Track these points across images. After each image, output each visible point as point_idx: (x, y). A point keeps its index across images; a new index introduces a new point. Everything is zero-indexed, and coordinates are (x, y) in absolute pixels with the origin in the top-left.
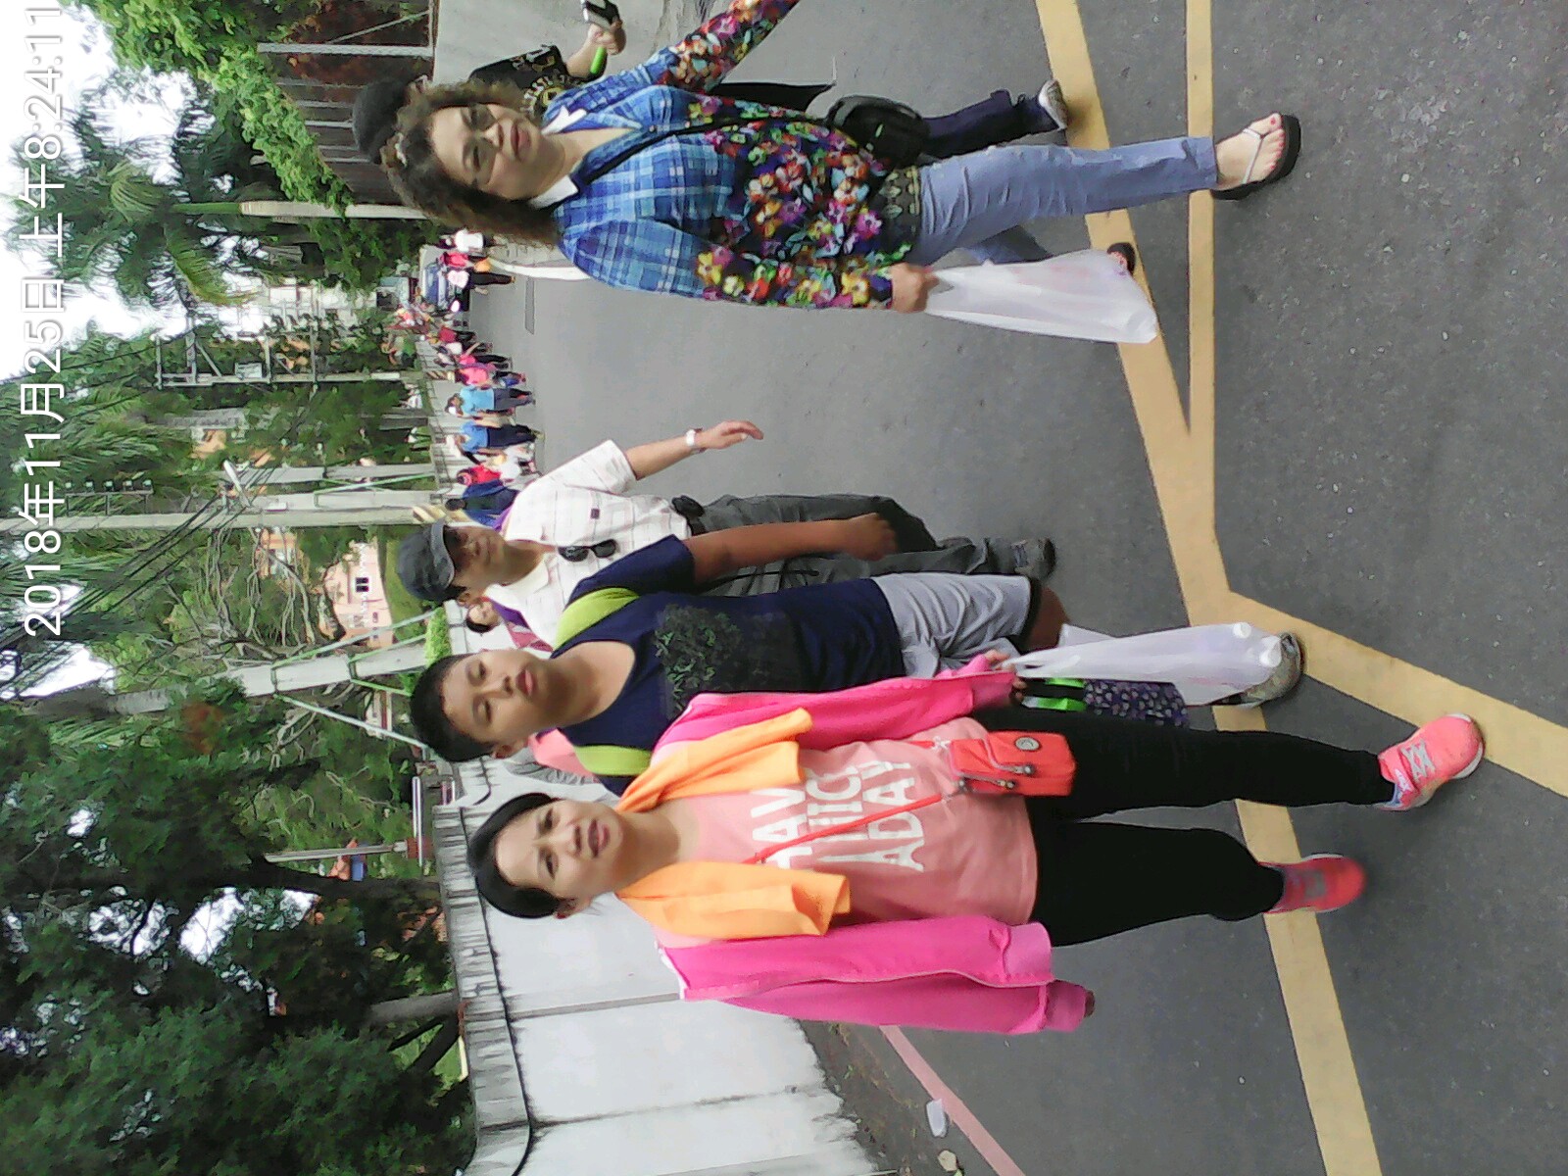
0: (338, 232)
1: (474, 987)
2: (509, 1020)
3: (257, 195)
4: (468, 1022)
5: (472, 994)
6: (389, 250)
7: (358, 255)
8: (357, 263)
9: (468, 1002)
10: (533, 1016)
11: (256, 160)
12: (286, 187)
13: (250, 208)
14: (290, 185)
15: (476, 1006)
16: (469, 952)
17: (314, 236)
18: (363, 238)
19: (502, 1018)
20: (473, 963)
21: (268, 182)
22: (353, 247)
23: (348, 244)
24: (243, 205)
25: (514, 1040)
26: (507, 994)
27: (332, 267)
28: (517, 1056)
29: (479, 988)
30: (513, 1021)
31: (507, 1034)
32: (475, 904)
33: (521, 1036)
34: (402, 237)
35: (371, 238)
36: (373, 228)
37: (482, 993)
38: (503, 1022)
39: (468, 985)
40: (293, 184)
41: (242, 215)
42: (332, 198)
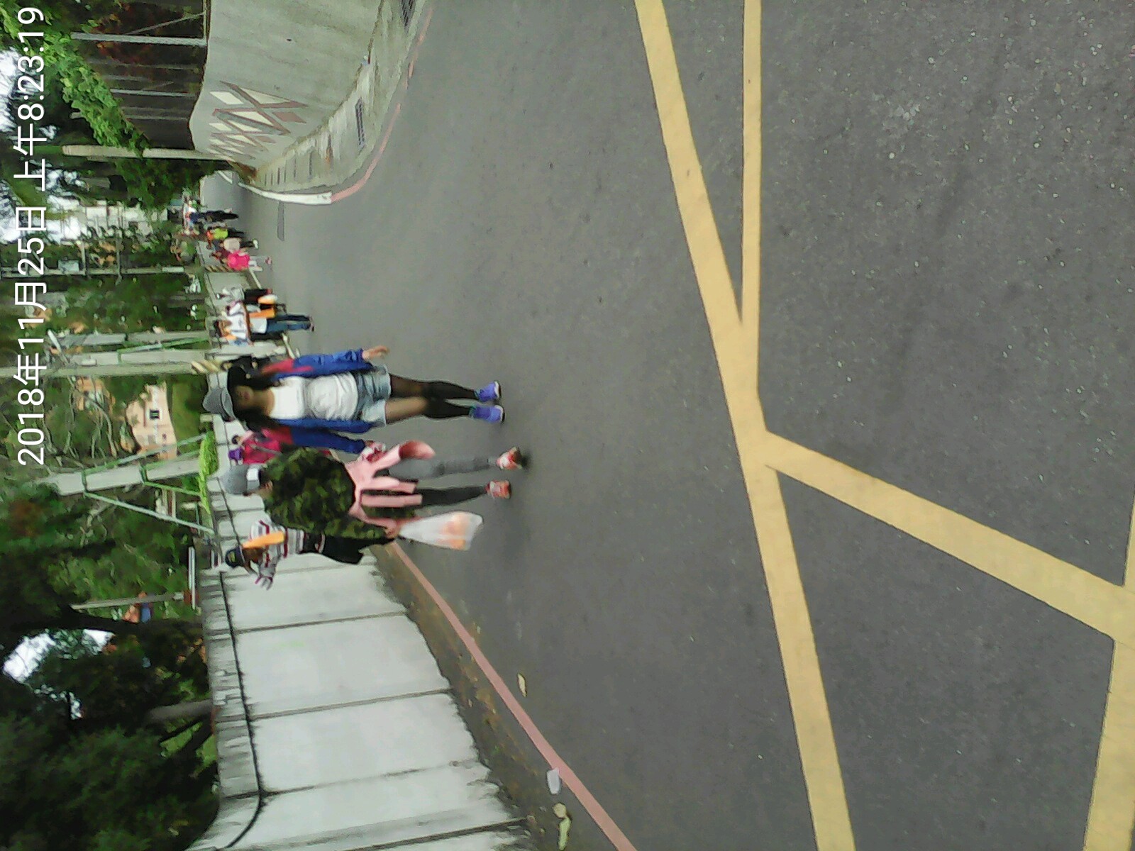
0: (137, 168)
1: (224, 698)
2: (249, 720)
3: (75, 141)
4: (218, 722)
5: (223, 703)
6: (176, 181)
7: (153, 184)
8: (151, 190)
9: (220, 708)
10: (267, 717)
11: (74, 115)
12: (98, 135)
13: (69, 150)
14: (100, 134)
15: (227, 711)
16: (222, 673)
17: (120, 171)
18: (157, 172)
19: (243, 719)
20: (224, 681)
21: (84, 132)
22: (149, 178)
23: (145, 176)
24: (64, 148)
25: (251, 734)
26: (248, 702)
27: (133, 192)
28: (253, 746)
29: (228, 698)
30: (251, 721)
31: (246, 731)
32: (228, 639)
33: (257, 732)
34: (186, 171)
35: (162, 173)
36: (164, 165)
37: (230, 701)
38: (244, 722)
39: (219, 697)
40: (103, 134)
41: (64, 155)
42: (132, 144)
